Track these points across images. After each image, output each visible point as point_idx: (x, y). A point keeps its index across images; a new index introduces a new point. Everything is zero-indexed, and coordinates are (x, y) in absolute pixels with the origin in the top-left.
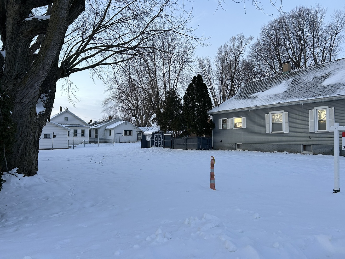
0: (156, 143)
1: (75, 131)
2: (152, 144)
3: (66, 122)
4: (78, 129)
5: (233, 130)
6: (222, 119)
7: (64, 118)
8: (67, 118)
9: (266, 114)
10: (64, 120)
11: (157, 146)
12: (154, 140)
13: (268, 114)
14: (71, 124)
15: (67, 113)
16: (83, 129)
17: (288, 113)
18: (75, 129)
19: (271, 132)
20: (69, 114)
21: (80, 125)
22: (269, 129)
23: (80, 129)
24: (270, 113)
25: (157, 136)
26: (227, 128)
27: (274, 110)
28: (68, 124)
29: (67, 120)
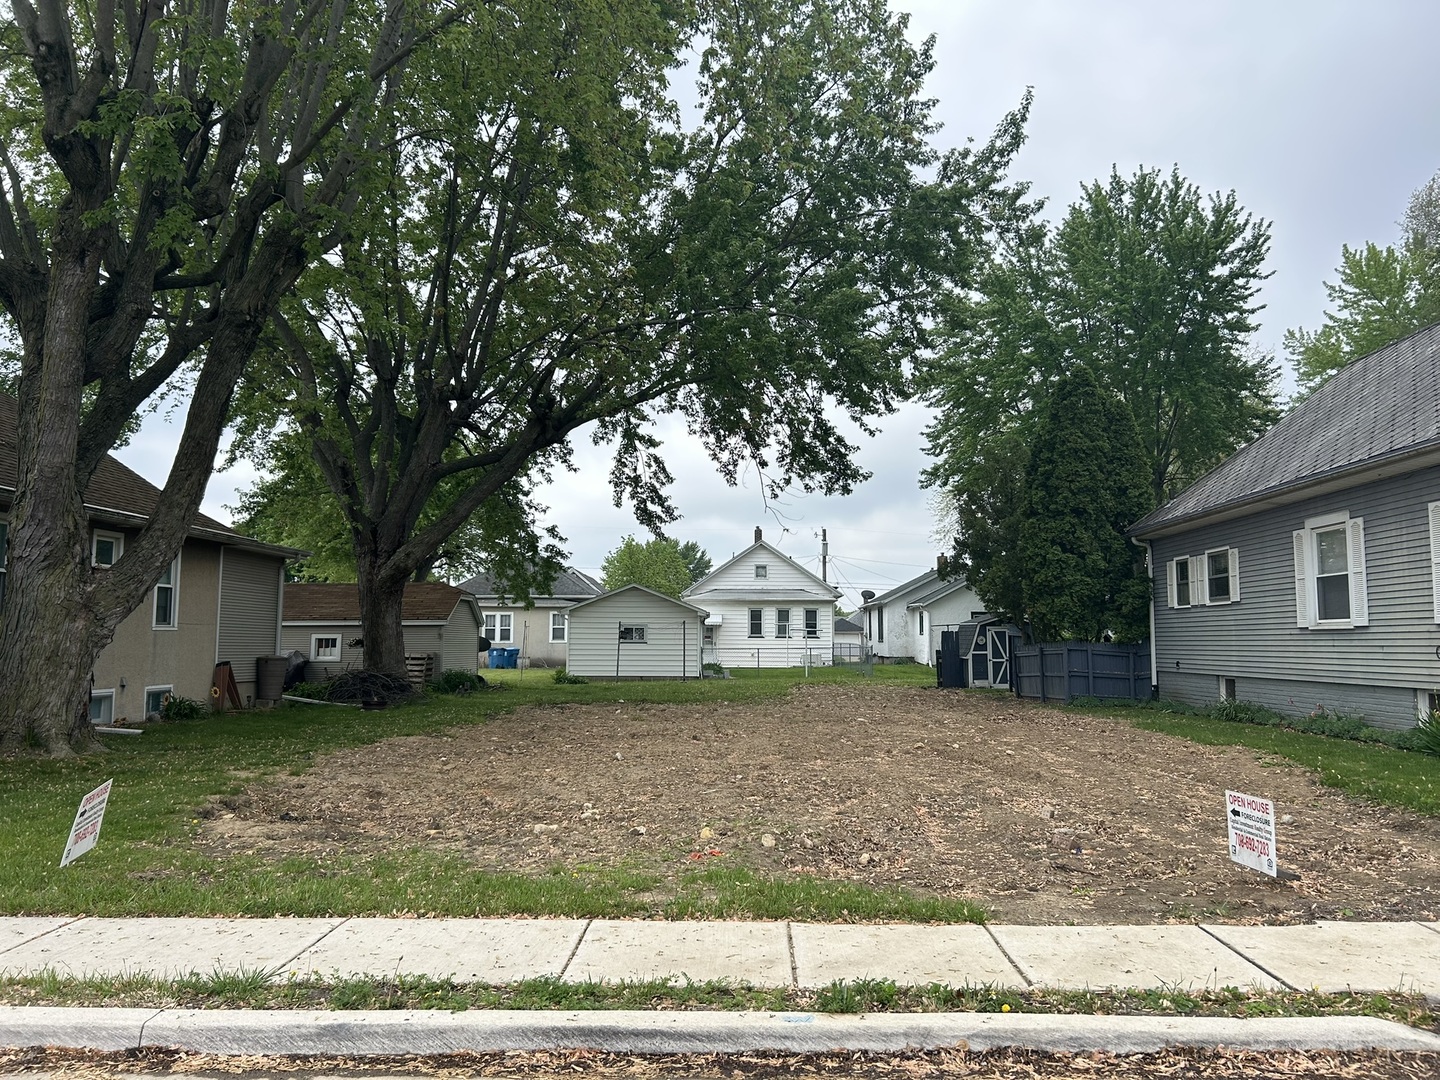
0: (997, 666)
1: (783, 616)
2: (980, 671)
3: (760, 584)
4: (795, 609)
5: (1206, 609)
6: (1175, 559)
7: (754, 567)
8: (764, 567)
9: (1295, 534)
10: (754, 576)
11: (1004, 681)
12: (989, 652)
13: (1302, 532)
14: (774, 592)
15: (764, 552)
16: (812, 607)
17: (1360, 521)
18: (783, 606)
19: (1313, 622)
20: (772, 556)
22: (1308, 610)
23: (802, 609)
25: (1001, 636)
26: (1192, 604)
27: (1319, 510)
28: (764, 592)
29: (765, 577)
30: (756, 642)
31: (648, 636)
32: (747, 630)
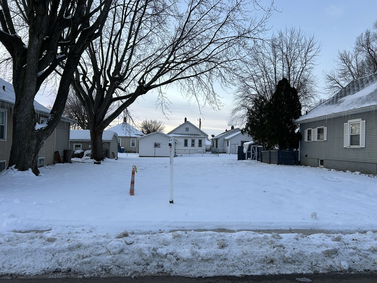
0: (253, 155)
1: (193, 141)
2: (249, 156)
3: (187, 133)
4: (196, 139)
5: (316, 142)
6: (307, 129)
7: (185, 128)
8: (188, 128)
9: (345, 124)
10: (185, 130)
11: (255, 159)
12: (251, 152)
13: (347, 123)
14: (191, 135)
15: (189, 124)
16: (200, 139)
17: (365, 121)
18: (193, 139)
19: (348, 146)
20: (190, 125)
21: (199, 135)
22: (347, 143)
23: (198, 139)
24: (349, 121)
25: (254, 147)
26: (312, 141)
27: (352, 118)
28: (188, 135)
29: (188, 131)
30: (186, 148)
31: (161, 146)
32: (184, 145)
